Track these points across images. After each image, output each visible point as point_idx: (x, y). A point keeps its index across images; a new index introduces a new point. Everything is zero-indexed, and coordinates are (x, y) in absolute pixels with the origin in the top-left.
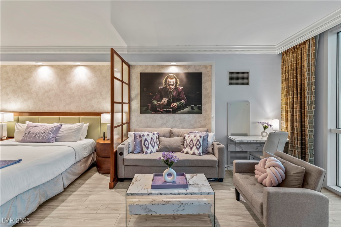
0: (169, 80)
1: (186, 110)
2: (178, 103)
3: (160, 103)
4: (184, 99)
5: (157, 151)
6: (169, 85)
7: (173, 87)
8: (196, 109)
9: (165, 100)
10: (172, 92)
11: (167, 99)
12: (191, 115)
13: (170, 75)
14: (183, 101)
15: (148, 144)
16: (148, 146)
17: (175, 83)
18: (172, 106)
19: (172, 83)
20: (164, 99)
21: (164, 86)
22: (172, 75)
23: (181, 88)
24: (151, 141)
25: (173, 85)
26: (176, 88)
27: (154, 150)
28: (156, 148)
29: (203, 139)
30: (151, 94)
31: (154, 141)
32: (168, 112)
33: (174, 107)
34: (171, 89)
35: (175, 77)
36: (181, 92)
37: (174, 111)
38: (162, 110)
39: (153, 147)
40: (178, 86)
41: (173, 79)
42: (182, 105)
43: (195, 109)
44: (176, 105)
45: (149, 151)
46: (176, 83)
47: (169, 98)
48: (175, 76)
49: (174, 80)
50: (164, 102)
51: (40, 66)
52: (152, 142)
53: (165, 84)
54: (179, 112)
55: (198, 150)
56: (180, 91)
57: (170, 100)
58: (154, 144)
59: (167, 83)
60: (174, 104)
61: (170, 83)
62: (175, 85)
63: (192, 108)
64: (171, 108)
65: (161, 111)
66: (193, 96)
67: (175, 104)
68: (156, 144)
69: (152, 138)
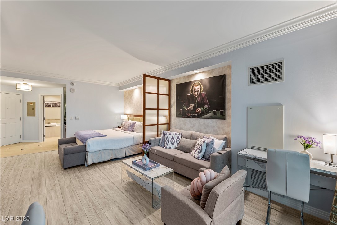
0: (195, 87)
1: (209, 115)
2: (202, 108)
3: (189, 109)
4: (207, 104)
5: (176, 148)
6: (195, 92)
7: (198, 93)
9: (192, 106)
10: (197, 98)
11: (193, 105)
12: (214, 120)
13: (196, 82)
14: (206, 107)
15: (168, 141)
16: (168, 142)
17: (199, 89)
18: (197, 111)
19: (197, 90)
20: (191, 105)
21: (191, 93)
22: (197, 82)
23: (204, 93)
24: (171, 140)
25: (198, 92)
26: (200, 94)
27: (173, 147)
28: (176, 145)
29: (207, 145)
30: (182, 101)
31: (174, 140)
32: (194, 117)
33: (198, 112)
34: (196, 95)
35: (199, 84)
36: (204, 97)
37: (199, 116)
38: (190, 115)
39: (173, 144)
40: (202, 92)
41: (198, 86)
42: (206, 110)
43: (217, 114)
44: (200, 111)
45: (168, 147)
46: (201, 89)
47: (195, 104)
48: (199, 82)
49: (199, 87)
50: (191, 108)
51: (135, 89)
52: (172, 140)
53: (192, 92)
54: (203, 117)
56: (203, 96)
57: (196, 106)
58: (174, 142)
59: (194, 90)
60: (198, 109)
61: (195, 90)
62: (199, 91)
63: (215, 113)
64: (197, 113)
65: (189, 116)
66: (216, 101)
67: (200, 109)
68: (175, 142)
69: (173, 137)
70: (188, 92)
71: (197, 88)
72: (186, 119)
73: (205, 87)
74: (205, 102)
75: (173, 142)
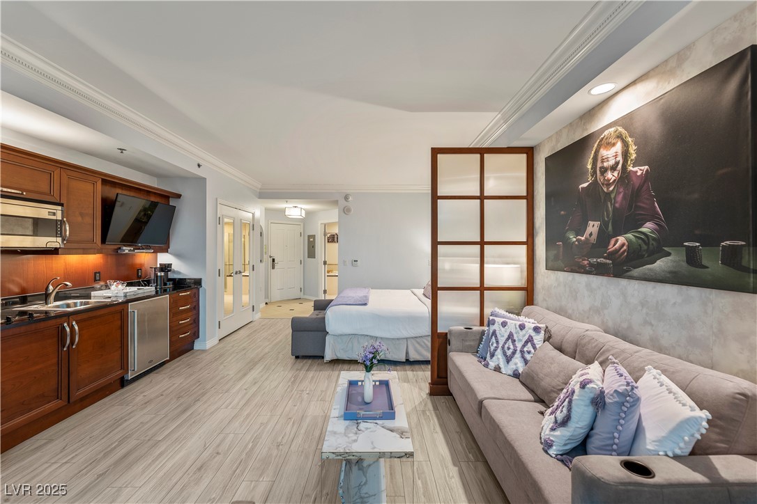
0: (604, 152)
1: (661, 264)
2: (629, 236)
3: (583, 238)
4: (652, 217)
5: (516, 375)
6: (604, 171)
7: (616, 174)
8: (713, 264)
9: (593, 227)
10: (613, 196)
11: (597, 224)
12: (694, 291)
13: (606, 133)
14: (648, 228)
15: (495, 345)
16: (495, 350)
17: (620, 158)
18: (611, 248)
19: (612, 162)
20: (591, 223)
21: (590, 180)
22: (612, 130)
23: (640, 170)
24: (505, 343)
25: (613, 168)
26: (625, 176)
27: (507, 369)
28: (518, 364)
29: (599, 402)
30: (562, 213)
31: (514, 345)
32: (599, 270)
33: (617, 251)
34: (609, 185)
35: (620, 137)
36: (641, 186)
37: (620, 267)
38: (586, 262)
39: (508, 360)
40: (631, 168)
41: (614, 145)
42: (647, 244)
43: (705, 262)
44: (623, 245)
45: (492, 364)
46: (626, 154)
47: (604, 220)
48: (620, 129)
49: (619, 147)
50: (591, 234)
52: (506, 346)
53: (594, 173)
54: (636, 272)
55: (553, 429)
56: (637, 183)
57: (607, 227)
58: (514, 353)
59: (599, 165)
60: (617, 241)
61: (606, 164)
62: (620, 166)
63: (692, 258)
64: (612, 255)
65: (584, 267)
66: (696, 196)
67: (621, 240)
68: (518, 355)
69: (510, 336)
70: (582, 176)
71: (612, 154)
72: (577, 276)
73: (642, 142)
74: (643, 208)
75: (509, 353)
